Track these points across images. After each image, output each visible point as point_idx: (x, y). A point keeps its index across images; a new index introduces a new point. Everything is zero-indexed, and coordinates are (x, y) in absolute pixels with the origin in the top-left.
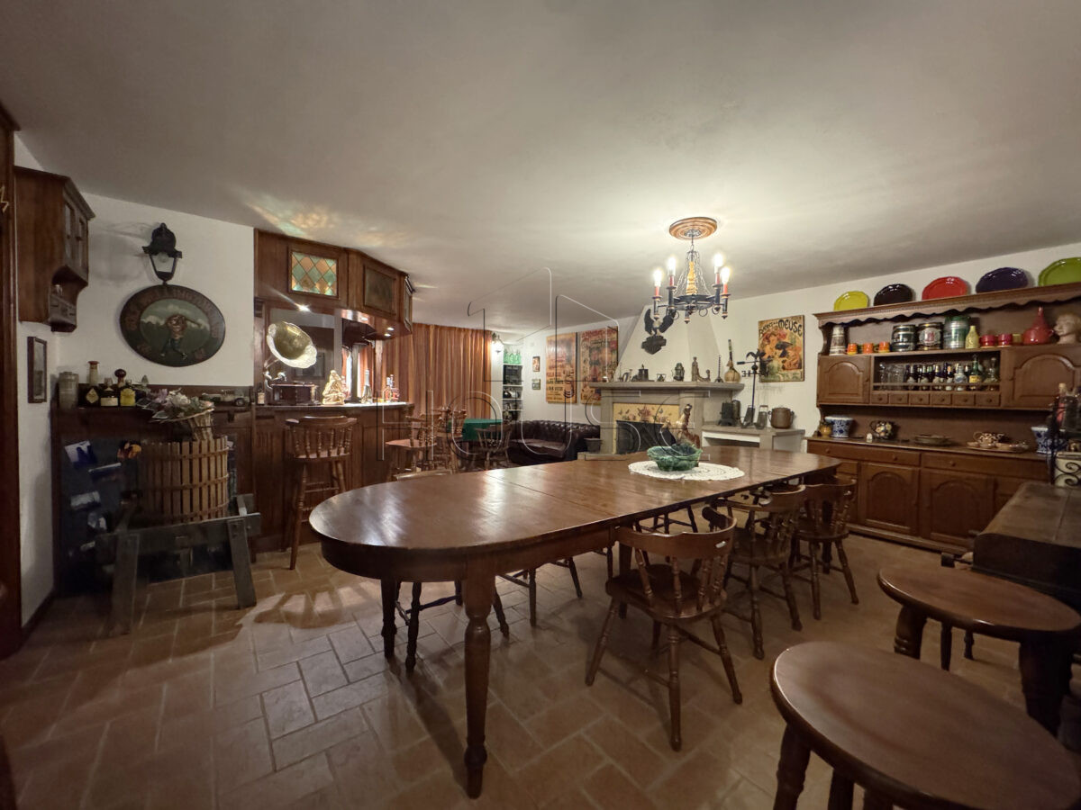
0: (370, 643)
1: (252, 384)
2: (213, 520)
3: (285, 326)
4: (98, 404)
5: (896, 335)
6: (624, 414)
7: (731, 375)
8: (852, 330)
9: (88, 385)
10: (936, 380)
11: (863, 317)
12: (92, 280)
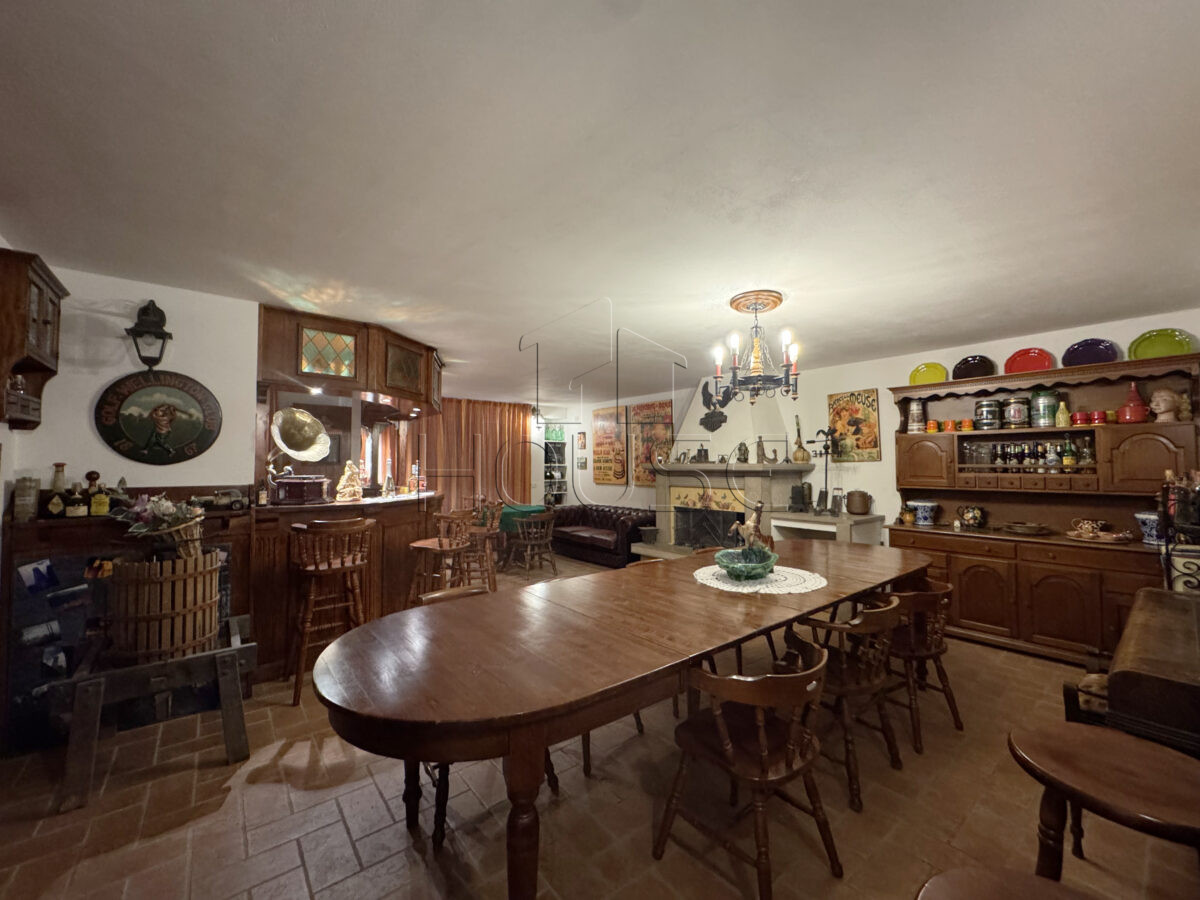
0: (389, 809)
1: (252, 482)
2: (199, 654)
3: (293, 412)
4: (62, 514)
5: (979, 411)
6: (682, 499)
7: (800, 454)
8: (931, 405)
9: (51, 491)
10: (1027, 461)
11: (942, 392)
12: (63, 368)
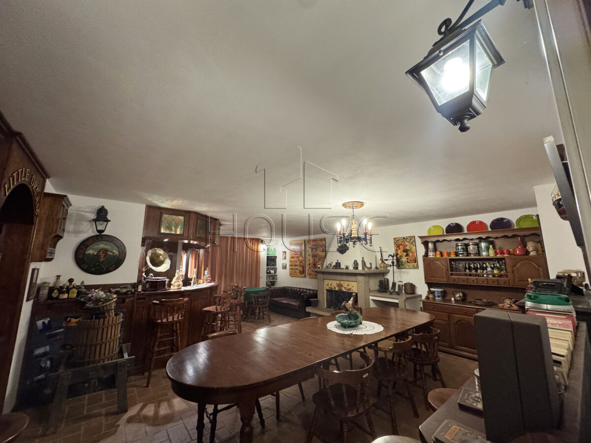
0: (189, 434)
1: (136, 282)
2: (110, 362)
3: (156, 250)
4: (57, 298)
5: (457, 248)
6: (329, 286)
7: (382, 265)
8: (438, 244)
9: (53, 287)
10: (479, 271)
11: (441, 239)
12: (65, 235)
